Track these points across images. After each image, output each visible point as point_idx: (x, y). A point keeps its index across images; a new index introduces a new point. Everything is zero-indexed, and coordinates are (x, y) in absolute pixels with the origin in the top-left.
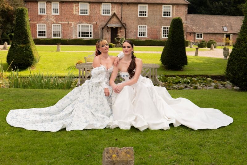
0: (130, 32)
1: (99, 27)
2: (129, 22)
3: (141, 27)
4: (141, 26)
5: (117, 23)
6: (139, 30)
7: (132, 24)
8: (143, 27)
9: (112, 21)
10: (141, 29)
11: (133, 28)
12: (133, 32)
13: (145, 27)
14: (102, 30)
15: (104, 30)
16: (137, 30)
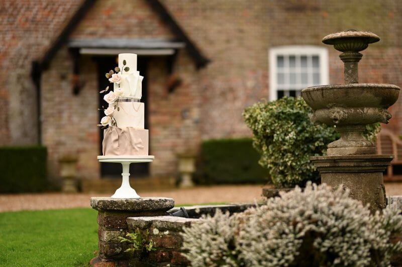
0: (223, 94)
1: (6, 63)
2: (213, 30)
3: (287, 62)
4: (287, 51)
5: (144, 31)
6: (280, 77)
7: (228, 41)
8: (304, 58)
9: (104, 17)
10: (287, 70)
11: (241, 67)
12: (241, 93)
13: (316, 59)
14: (28, 84)
15: (49, 79)
16: (266, 76)
